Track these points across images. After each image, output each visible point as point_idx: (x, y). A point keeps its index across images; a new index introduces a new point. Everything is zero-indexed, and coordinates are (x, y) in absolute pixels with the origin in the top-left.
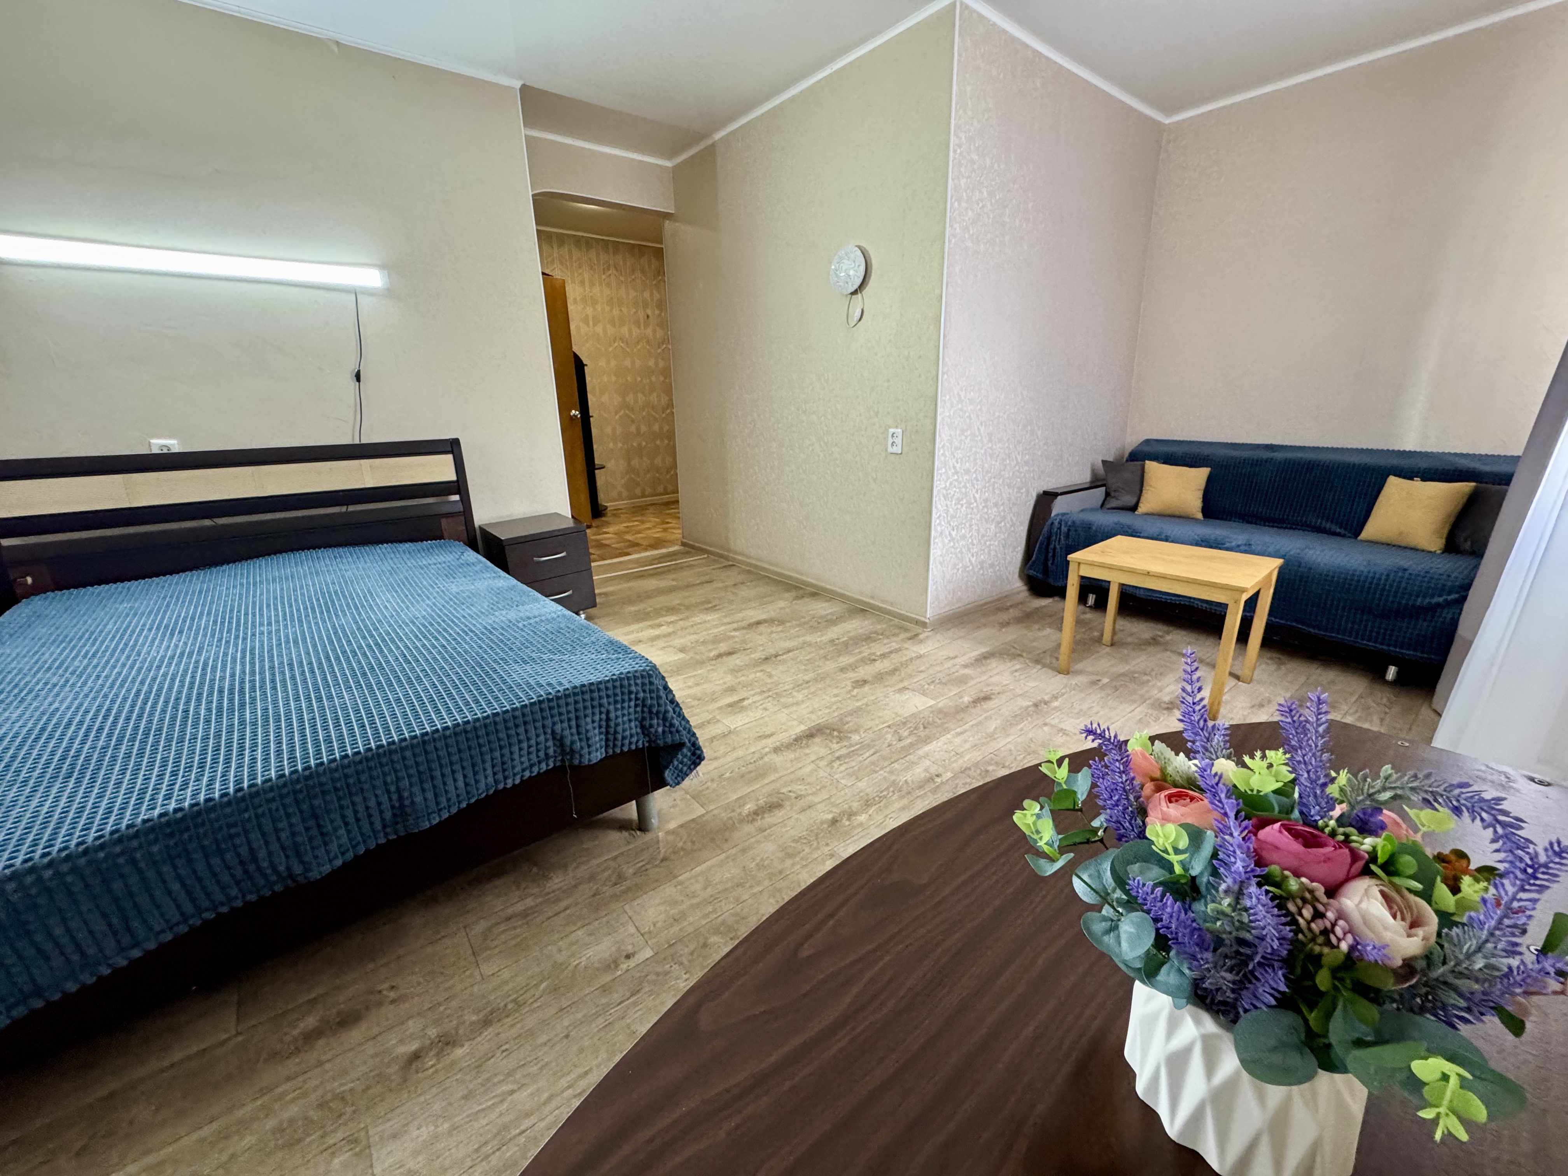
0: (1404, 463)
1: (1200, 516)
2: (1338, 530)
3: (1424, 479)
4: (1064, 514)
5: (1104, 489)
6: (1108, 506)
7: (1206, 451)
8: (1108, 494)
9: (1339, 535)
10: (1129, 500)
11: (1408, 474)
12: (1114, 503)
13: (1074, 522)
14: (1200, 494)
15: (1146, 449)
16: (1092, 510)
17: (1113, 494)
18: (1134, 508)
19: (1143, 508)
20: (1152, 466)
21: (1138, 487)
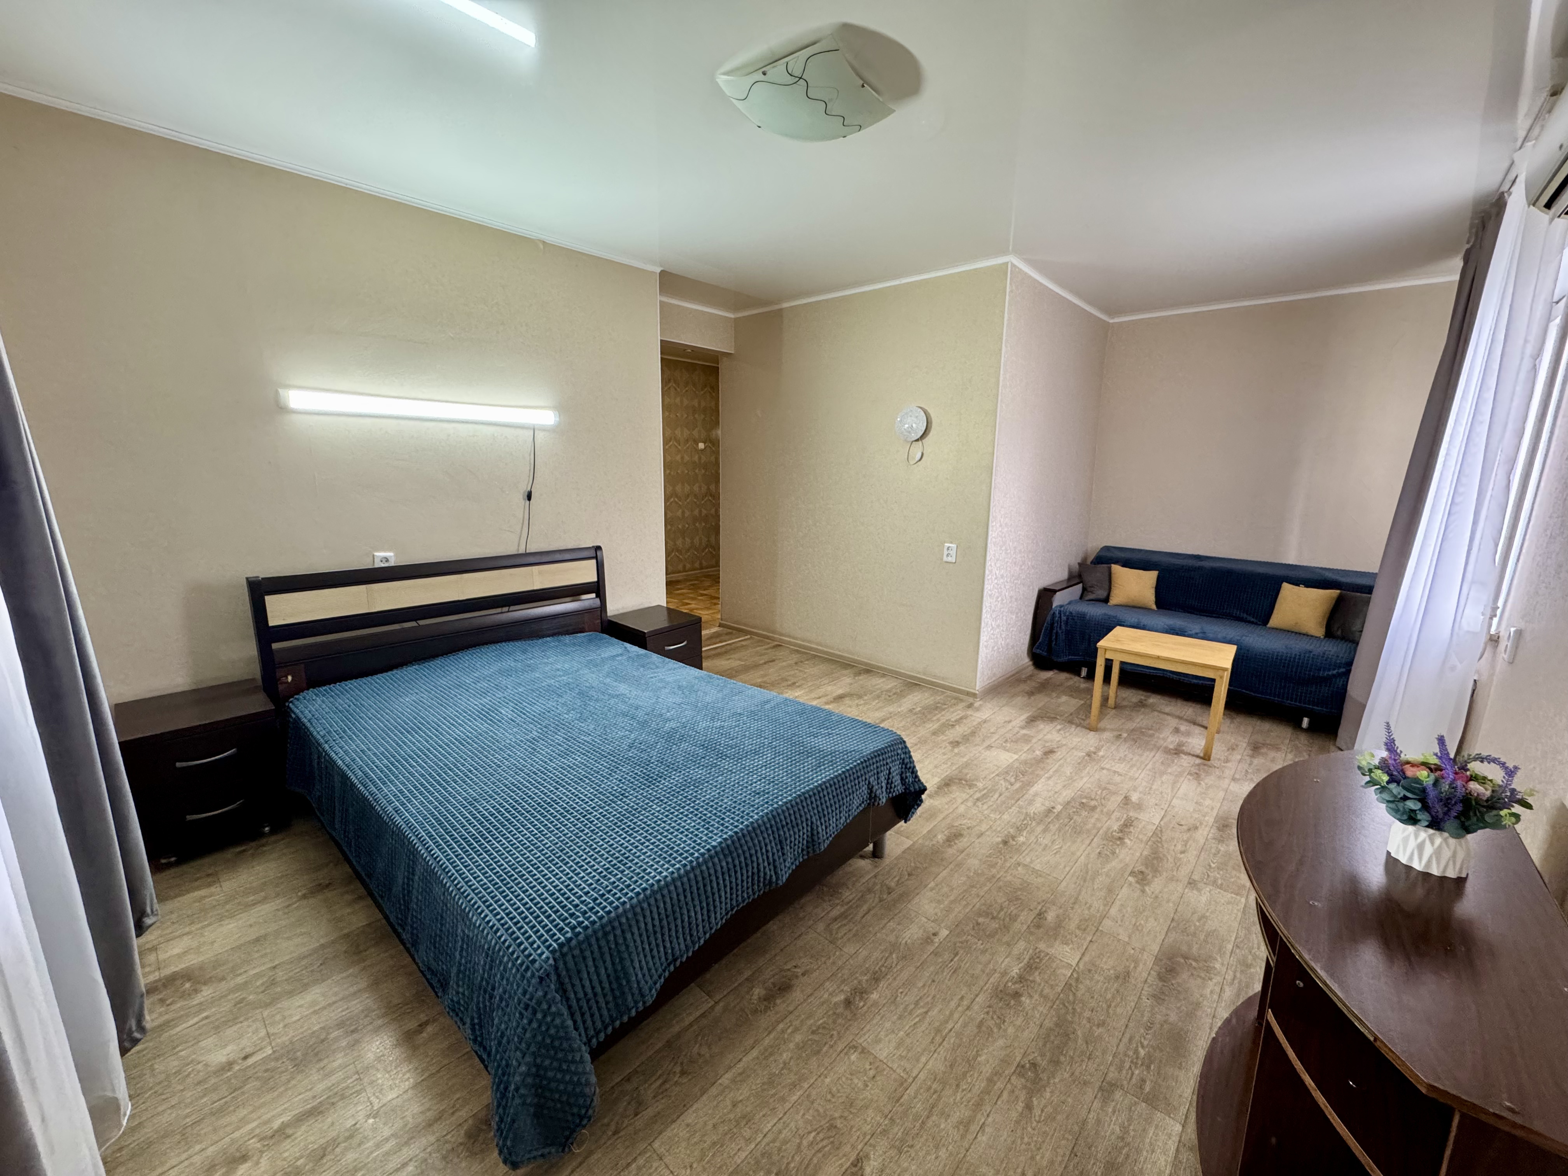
0: (1292, 574)
1: (1154, 607)
2: (1252, 620)
3: (1307, 586)
4: (1061, 606)
5: (1081, 585)
6: (1087, 598)
7: (1155, 558)
8: (1084, 589)
9: (1252, 623)
10: (1102, 594)
11: (1296, 582)
12: (1091, 596)
13: (1071, 613)
14: (1153, 591)
15: (1109, 554)
16: (1076, 602)
17: (1089, 589)
18: (1106, 600)
19: (1114, 601)
20: (1116, 569)
21: (1107, 583)
